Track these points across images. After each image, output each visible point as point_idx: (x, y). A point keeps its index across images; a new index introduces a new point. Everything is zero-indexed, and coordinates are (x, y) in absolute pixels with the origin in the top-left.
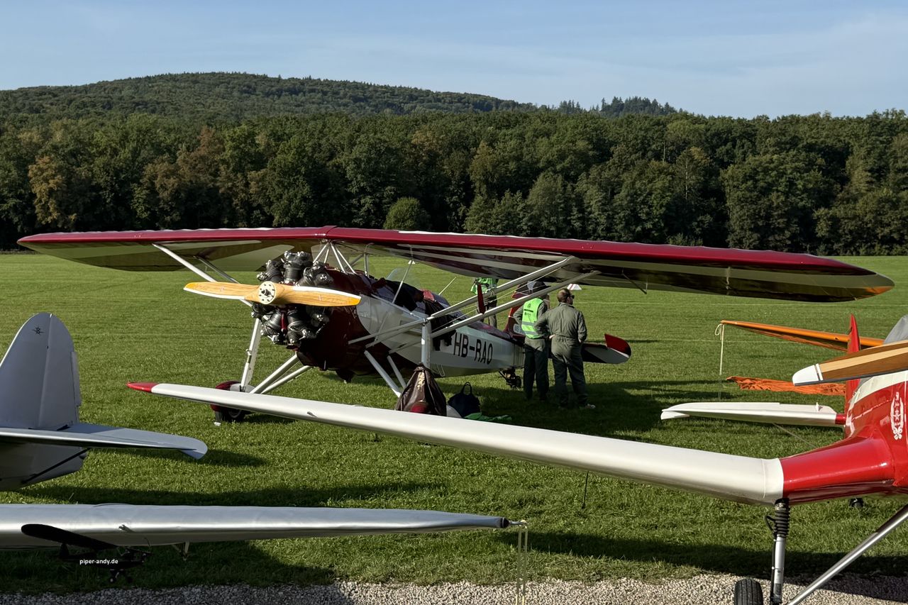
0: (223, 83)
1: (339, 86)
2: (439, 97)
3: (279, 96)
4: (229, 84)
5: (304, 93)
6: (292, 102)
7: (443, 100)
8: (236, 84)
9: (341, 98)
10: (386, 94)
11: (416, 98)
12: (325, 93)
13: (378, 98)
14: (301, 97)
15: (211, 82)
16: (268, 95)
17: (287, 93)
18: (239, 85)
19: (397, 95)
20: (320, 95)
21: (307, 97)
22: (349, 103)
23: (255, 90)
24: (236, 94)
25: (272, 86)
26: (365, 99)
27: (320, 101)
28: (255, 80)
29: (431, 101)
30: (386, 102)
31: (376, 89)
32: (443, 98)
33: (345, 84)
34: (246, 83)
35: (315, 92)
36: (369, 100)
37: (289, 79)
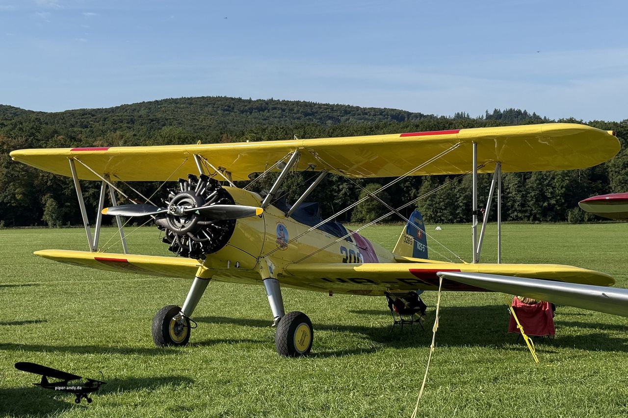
0: (210, 104)
1: (293, 105)
2: (366, 111)
3: (251, 113)
4: (214, 105)
5: (269, 110)
6: (260, 117)
7: (369, 114)
8: (220, 104)
9: (295, 114)
10: (327, 110)
11: (350, 113)
12: (284, 110)
13: (322, 113)
14: (266, 113)
15: (202, 103)
16: (242, 112)
17: (256, 110)
18: (222, 105)
19: (335, 110)
20: (280, 111)
21: (270, 114)
22: (301, 116)
23: (233, 108)
24: (220, 112)
25: (245, 106)
26: (313, 114)
27: (280, 115)
28: (233, 102)
29: (360, 115)
30: (328, 116)
31: (320, 106)
32: (369, 112)
33: (297, 103)
34: (226, 104)
35: (276, 109)
36: (316, 115)
37: (257, 101)
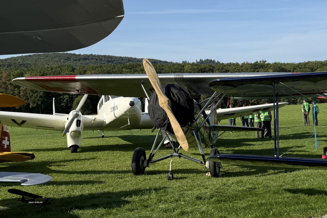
0: (57, 56)
1: (102, 57)
2: (139, 60)
3: (79, 61)
4: (60, 57)
5: (89, 60)
6: (84, 63)
7: (141, 61)
8: (63, 57)
9: (103, 61)
10: (120, 60)
11: (131, 61)
12: (97, 60)
13: (117, 61)
14: (87, 61)
15: (53, 56)
16: (75, 60)
17: (82, 60)
19: (124, 60)
20: (95, 60)
21: (90, 61)
22: (106, 63)
23: (70, 59)
24: (62, 60)
25: (77, 57)
26: (112, 61)
27: (95, 62)
28: (70, 55)
29: (136, 62)
30: (120, 62)
31: (116, 58)
33: (105, 56)
34: (67, 56)
35: (93, 59)
37: (84, 55)
